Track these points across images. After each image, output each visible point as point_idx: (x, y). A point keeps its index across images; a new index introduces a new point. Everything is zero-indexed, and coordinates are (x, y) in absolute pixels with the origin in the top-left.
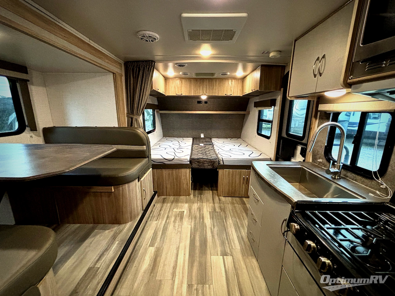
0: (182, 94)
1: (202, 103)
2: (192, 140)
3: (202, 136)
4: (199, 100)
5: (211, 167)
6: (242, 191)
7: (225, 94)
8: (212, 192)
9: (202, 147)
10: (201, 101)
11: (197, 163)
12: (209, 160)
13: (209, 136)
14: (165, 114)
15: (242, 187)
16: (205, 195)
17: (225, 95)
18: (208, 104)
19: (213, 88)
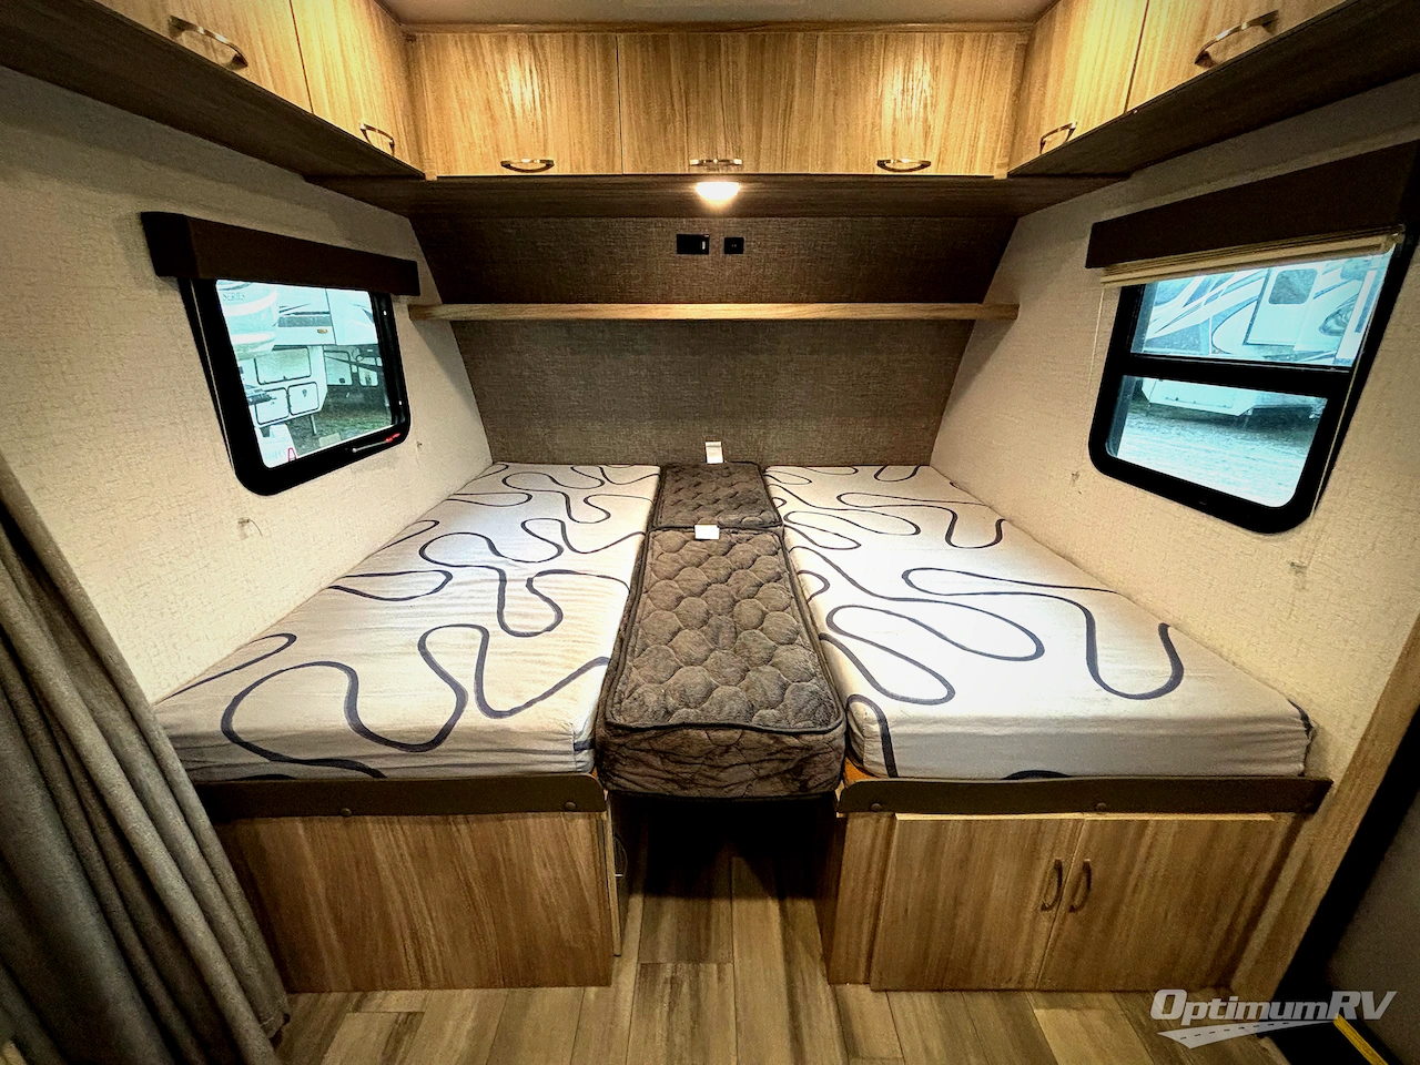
0: (549, 165)
1: (706, 252)
2: (655, 479)
3: (714, 455)
4: (686, 227)
5: (780, 786)
6: (1029, 955)
7: (881, 164)
8: (783, 911)
9: (710, 551)
10: (700, 238)
11: (657, 762)
12: (765, 739)
13: (751, 456)
14: (484, 323)
15: (1033, 929)
16: (729, 967)
17: (880, 171)
18: (744, 255)
19: (789, 107)
